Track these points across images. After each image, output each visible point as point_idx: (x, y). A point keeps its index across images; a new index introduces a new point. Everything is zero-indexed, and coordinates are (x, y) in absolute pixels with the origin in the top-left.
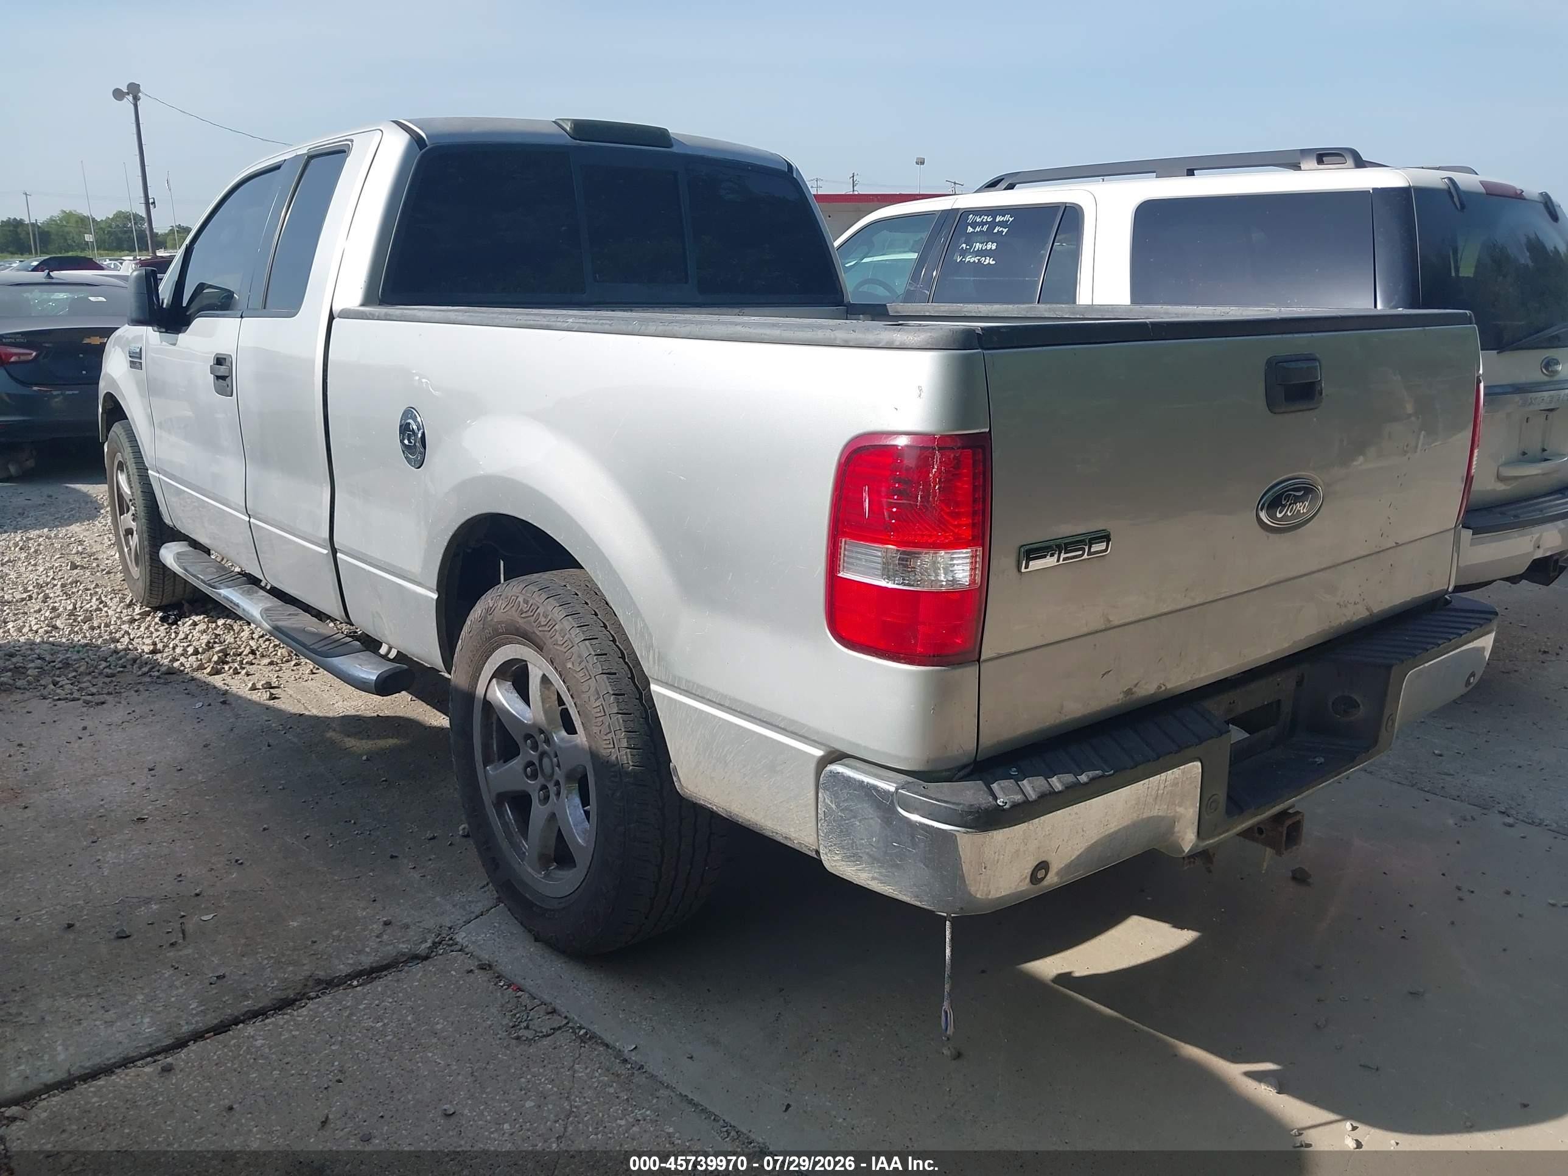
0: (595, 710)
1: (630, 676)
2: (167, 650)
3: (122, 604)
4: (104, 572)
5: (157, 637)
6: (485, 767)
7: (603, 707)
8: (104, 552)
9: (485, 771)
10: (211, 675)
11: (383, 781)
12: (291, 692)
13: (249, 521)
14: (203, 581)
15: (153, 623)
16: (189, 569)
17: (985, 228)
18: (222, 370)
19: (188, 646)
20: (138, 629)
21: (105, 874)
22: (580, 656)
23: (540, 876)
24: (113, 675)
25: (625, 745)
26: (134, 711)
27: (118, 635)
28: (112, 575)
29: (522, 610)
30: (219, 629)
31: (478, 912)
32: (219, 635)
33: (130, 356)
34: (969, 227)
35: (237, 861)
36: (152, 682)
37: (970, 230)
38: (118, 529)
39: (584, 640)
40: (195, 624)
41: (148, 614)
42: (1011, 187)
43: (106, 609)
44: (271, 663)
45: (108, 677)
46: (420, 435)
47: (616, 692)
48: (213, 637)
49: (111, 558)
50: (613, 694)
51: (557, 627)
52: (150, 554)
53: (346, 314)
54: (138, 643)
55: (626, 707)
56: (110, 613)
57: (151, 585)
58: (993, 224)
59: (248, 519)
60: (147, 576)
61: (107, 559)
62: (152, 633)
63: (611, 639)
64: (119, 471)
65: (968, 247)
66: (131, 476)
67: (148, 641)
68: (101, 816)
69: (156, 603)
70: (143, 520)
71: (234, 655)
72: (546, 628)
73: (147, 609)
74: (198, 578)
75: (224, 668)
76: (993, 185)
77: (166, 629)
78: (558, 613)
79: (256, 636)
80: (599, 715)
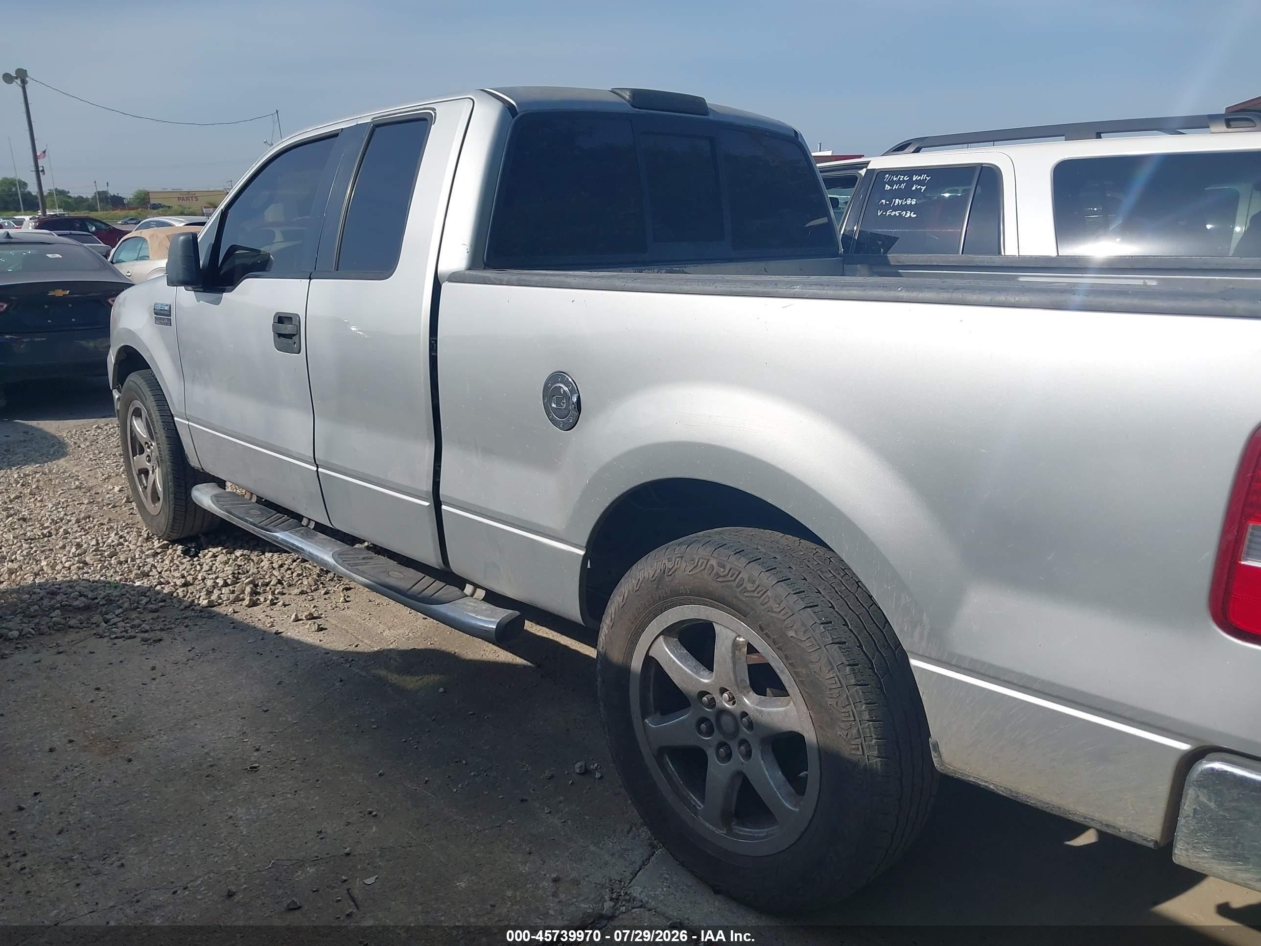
0: (829, 681)
1: (858, 645)
2: (197, 582)
3: (140, 539)
4: (110, 506)
5: (184, 570)
6: (643, 719)
7: (838, 678)
8: (101, 486)
9: (644, 724)
10: (249, 607)
11: (471, 715)
12: (334, 622)
13: (317, 471)
14: (251, 523)
15: (176, 555)
16: (232, 511)
17: (903, 186)
18: (288, 329)
19: (217, 578)
20: (162, 562)
21: (244, 833)
22: (803, 624)
23: (722, 832)
24: (156, 611)
25: (867, 717)
26: (193, 648)
27: (146, 569)
28: (118, 508)
29: (717, 573)
30: (239, 560)
31: (639, 863)
32: (241, 566)
33: (155, 314)
34: (887, 186)
35: (370, 813)
36: (197, 616)
37: (888, 187)
38: (131, 468)
39: (805, 608)
40: (215, 556)
41: (165, 547)
42: (917, 151)
43: (127, 543)
44: (302, 593)
45: (153, 612)
46: (575, 400)
47: (851, 662)
48: (237, 568)
49: (111, 492)
50: (848, 665)
51: (769, 593)
52: (175, 494)
53: (455, 278)
54: (168, 577)
55: (862, 678)
56: (132, 547)
57: (174, 521)
58: (910, 183)
59: (315, 469)
60: (171, 514)
61: (108, 493)
62: (178, 566)
63: (830, 605)
64: (134, 417)
65: (887, 202)
66: (156, 423)
67: (177, 574)
68: (211, 766)
69: (175, 536)
70: (168, 463)
71: (263, 585)
72: (755, 594)
73: (165, 542)
74: (246, 521)
75: (259, 599)
76: (900, 148)
77: (189, 561)
78: (768, 579)
79: (275, 565)
80: (834, 687)
